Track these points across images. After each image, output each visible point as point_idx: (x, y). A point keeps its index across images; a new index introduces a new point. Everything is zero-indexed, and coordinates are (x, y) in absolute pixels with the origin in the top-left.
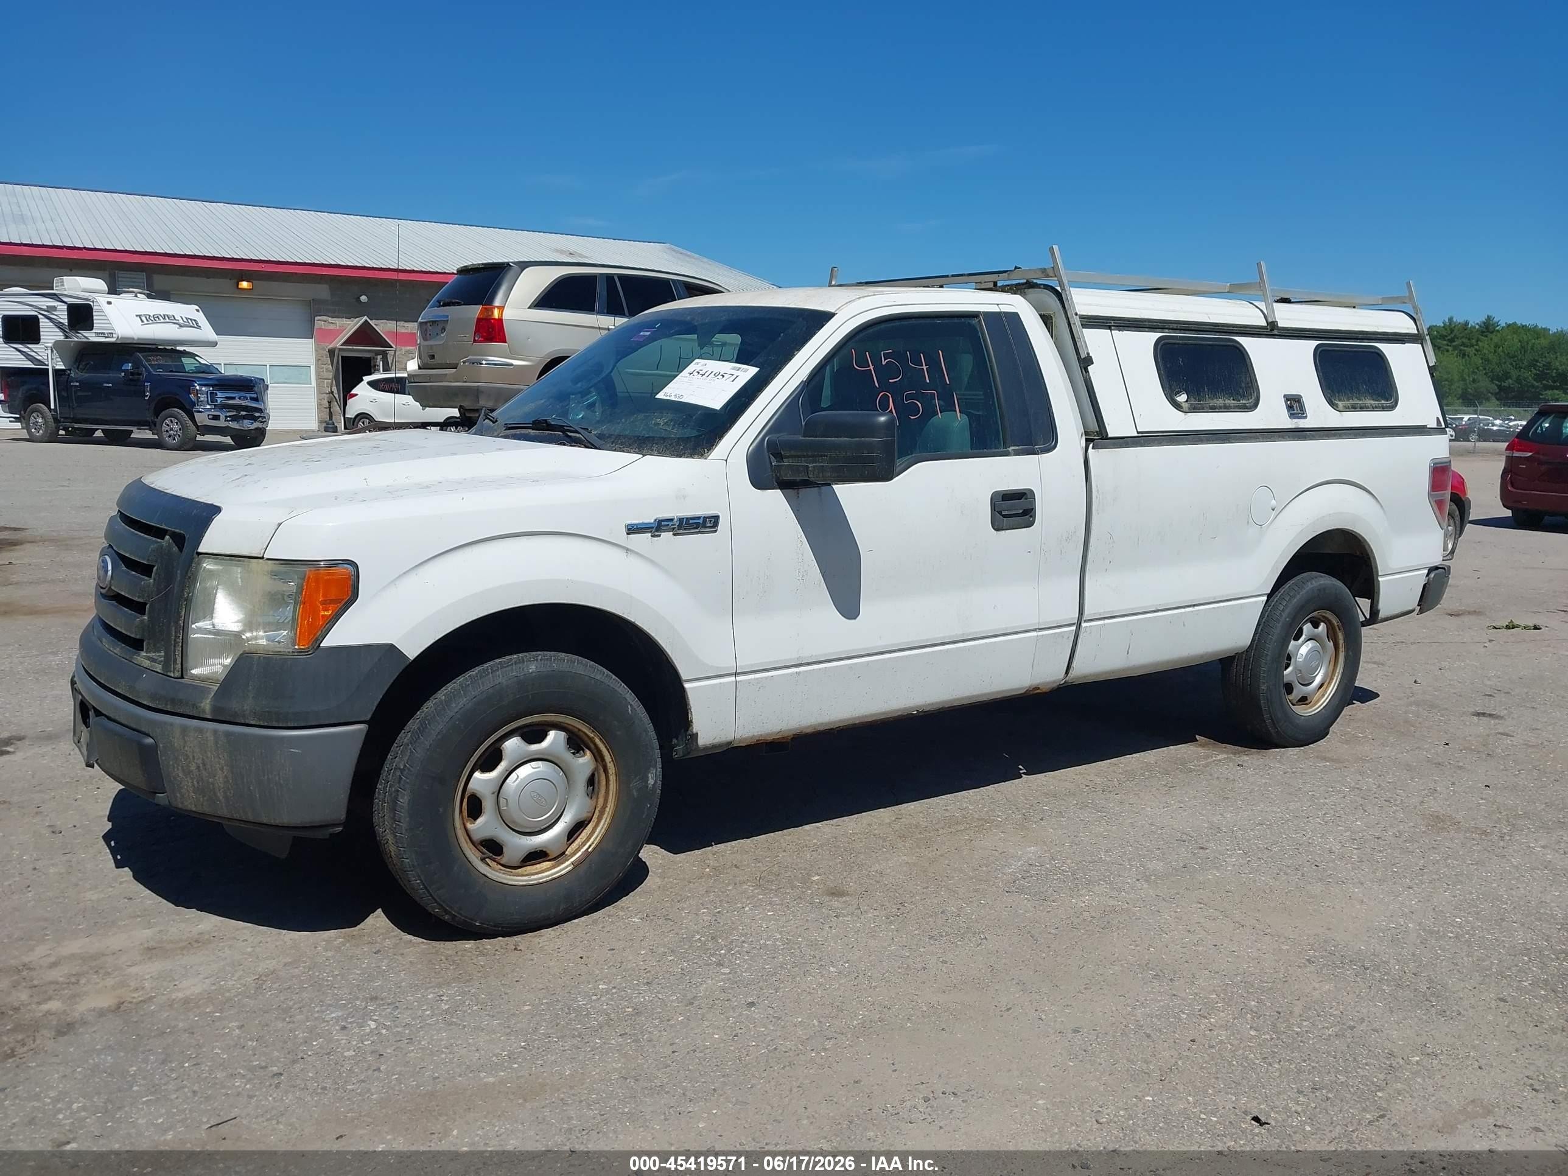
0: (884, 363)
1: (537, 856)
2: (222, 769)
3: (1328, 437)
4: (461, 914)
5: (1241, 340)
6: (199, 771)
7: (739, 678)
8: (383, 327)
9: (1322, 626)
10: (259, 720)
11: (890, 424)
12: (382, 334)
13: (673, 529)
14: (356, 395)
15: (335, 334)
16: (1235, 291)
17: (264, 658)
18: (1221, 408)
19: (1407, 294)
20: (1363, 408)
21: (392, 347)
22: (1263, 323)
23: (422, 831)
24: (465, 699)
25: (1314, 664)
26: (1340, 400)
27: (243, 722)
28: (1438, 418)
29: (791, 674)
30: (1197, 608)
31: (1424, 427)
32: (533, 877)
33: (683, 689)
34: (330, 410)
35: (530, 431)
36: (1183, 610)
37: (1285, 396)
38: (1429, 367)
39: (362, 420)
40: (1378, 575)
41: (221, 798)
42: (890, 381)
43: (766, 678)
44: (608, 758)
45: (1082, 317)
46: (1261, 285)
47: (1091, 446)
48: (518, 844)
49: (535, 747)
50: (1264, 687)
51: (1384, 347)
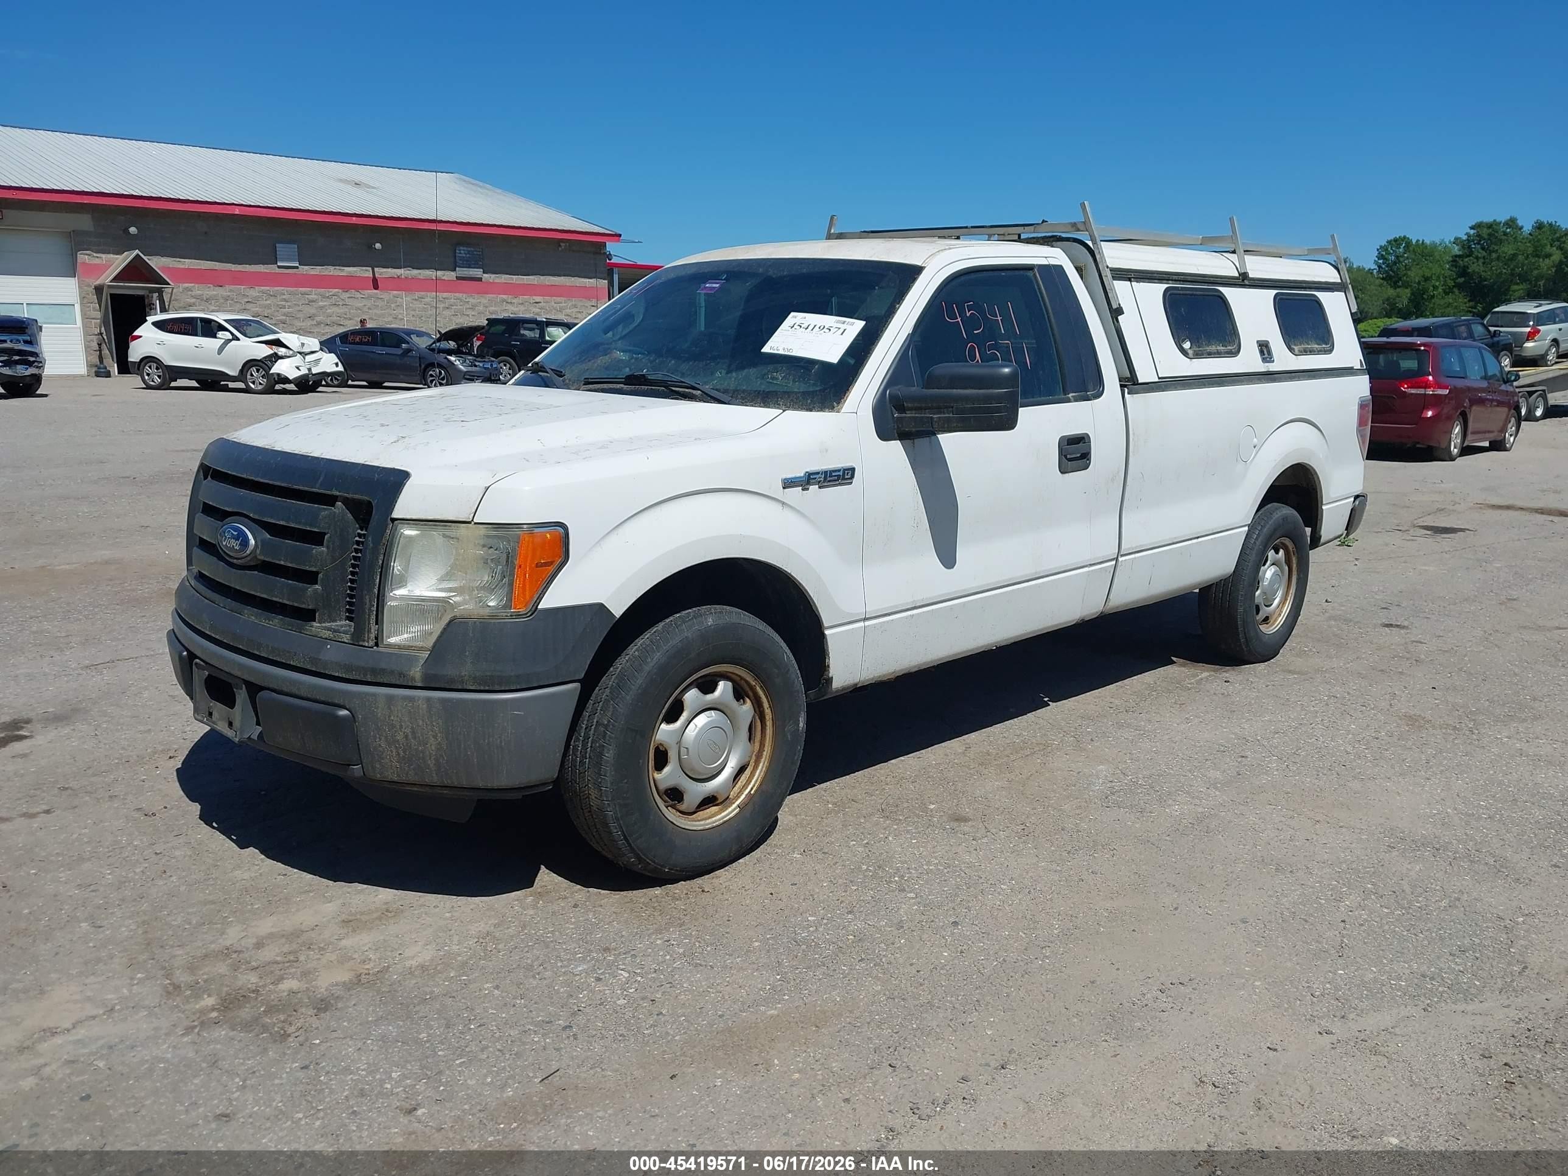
0: (968, 315)
1: (710, 801)
2: (435, 737)
3: (1291, 379)
4: (654, 862)
5: (1223, 290)
6: (407, 740)
7: (867, 623)
8: (156, 263)
9: (1281, 552)
10: (480, 684)
11: (1013, 376)
12: (158, 271)
13: (819, 482)
14: (141, 337)
15: (100, 269)
16: (1208, 243)
17: (480, 622)
18: (1215, 354)
19: (1332, 246)
20: (1311, 352)
21: (169, 284)
22: (1237, 275)
23: (626, 783)
24: (658, 654)
25: (1276, 586)
26: (1295, 345)
27: (460, 687)
28: (1361, 360)
29: (906, 618)
30: (1200, 540)
31: (1352, 368)
32: (708, 821)
33: (823, 636)
34: (101, 353)
35: (622, 385)
36: (1190, 542)
37: (1258, 342)
38: (1351, 313)
39: (148, 365)
40: (1322, 504)
41: (432, 765)
42: (975, 332)
43: (888, 622)
44: (766, 705)
45: (1112, 270)
46: (1233, 237)
47: (1126, 390)
48: (695, 791)
49: (709, 697)
50: (1241, 610)
51: (1321, 295)
